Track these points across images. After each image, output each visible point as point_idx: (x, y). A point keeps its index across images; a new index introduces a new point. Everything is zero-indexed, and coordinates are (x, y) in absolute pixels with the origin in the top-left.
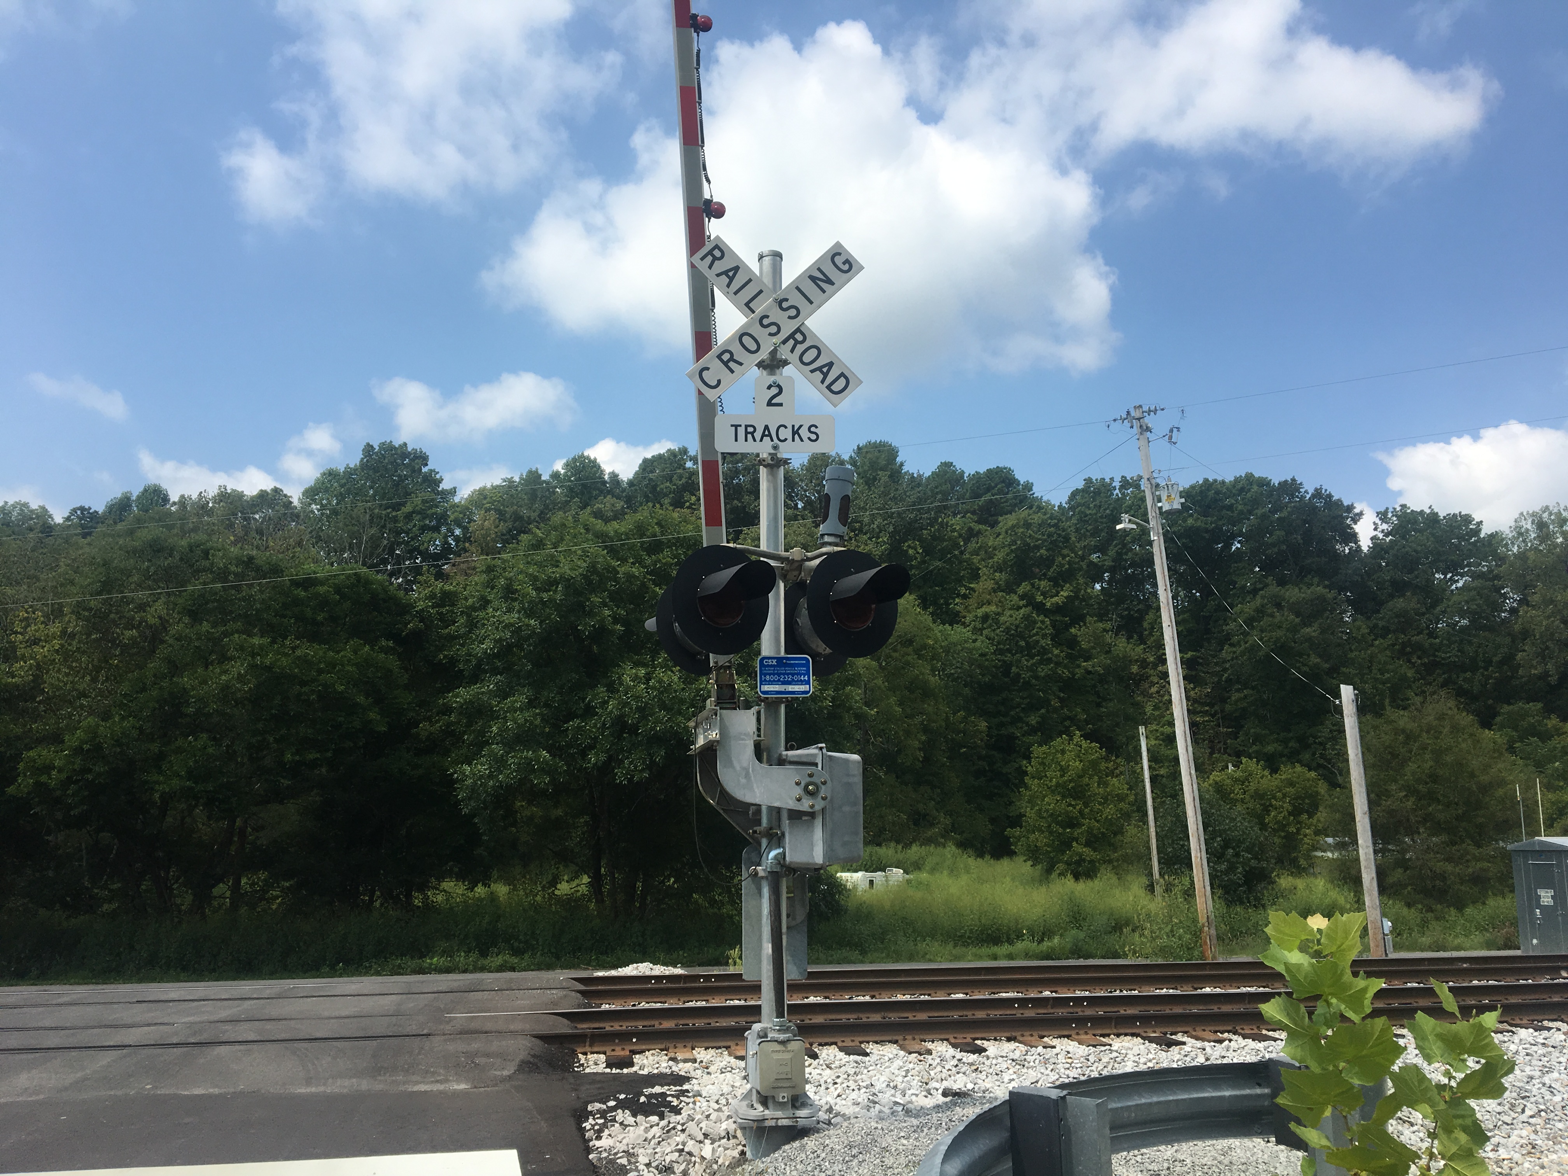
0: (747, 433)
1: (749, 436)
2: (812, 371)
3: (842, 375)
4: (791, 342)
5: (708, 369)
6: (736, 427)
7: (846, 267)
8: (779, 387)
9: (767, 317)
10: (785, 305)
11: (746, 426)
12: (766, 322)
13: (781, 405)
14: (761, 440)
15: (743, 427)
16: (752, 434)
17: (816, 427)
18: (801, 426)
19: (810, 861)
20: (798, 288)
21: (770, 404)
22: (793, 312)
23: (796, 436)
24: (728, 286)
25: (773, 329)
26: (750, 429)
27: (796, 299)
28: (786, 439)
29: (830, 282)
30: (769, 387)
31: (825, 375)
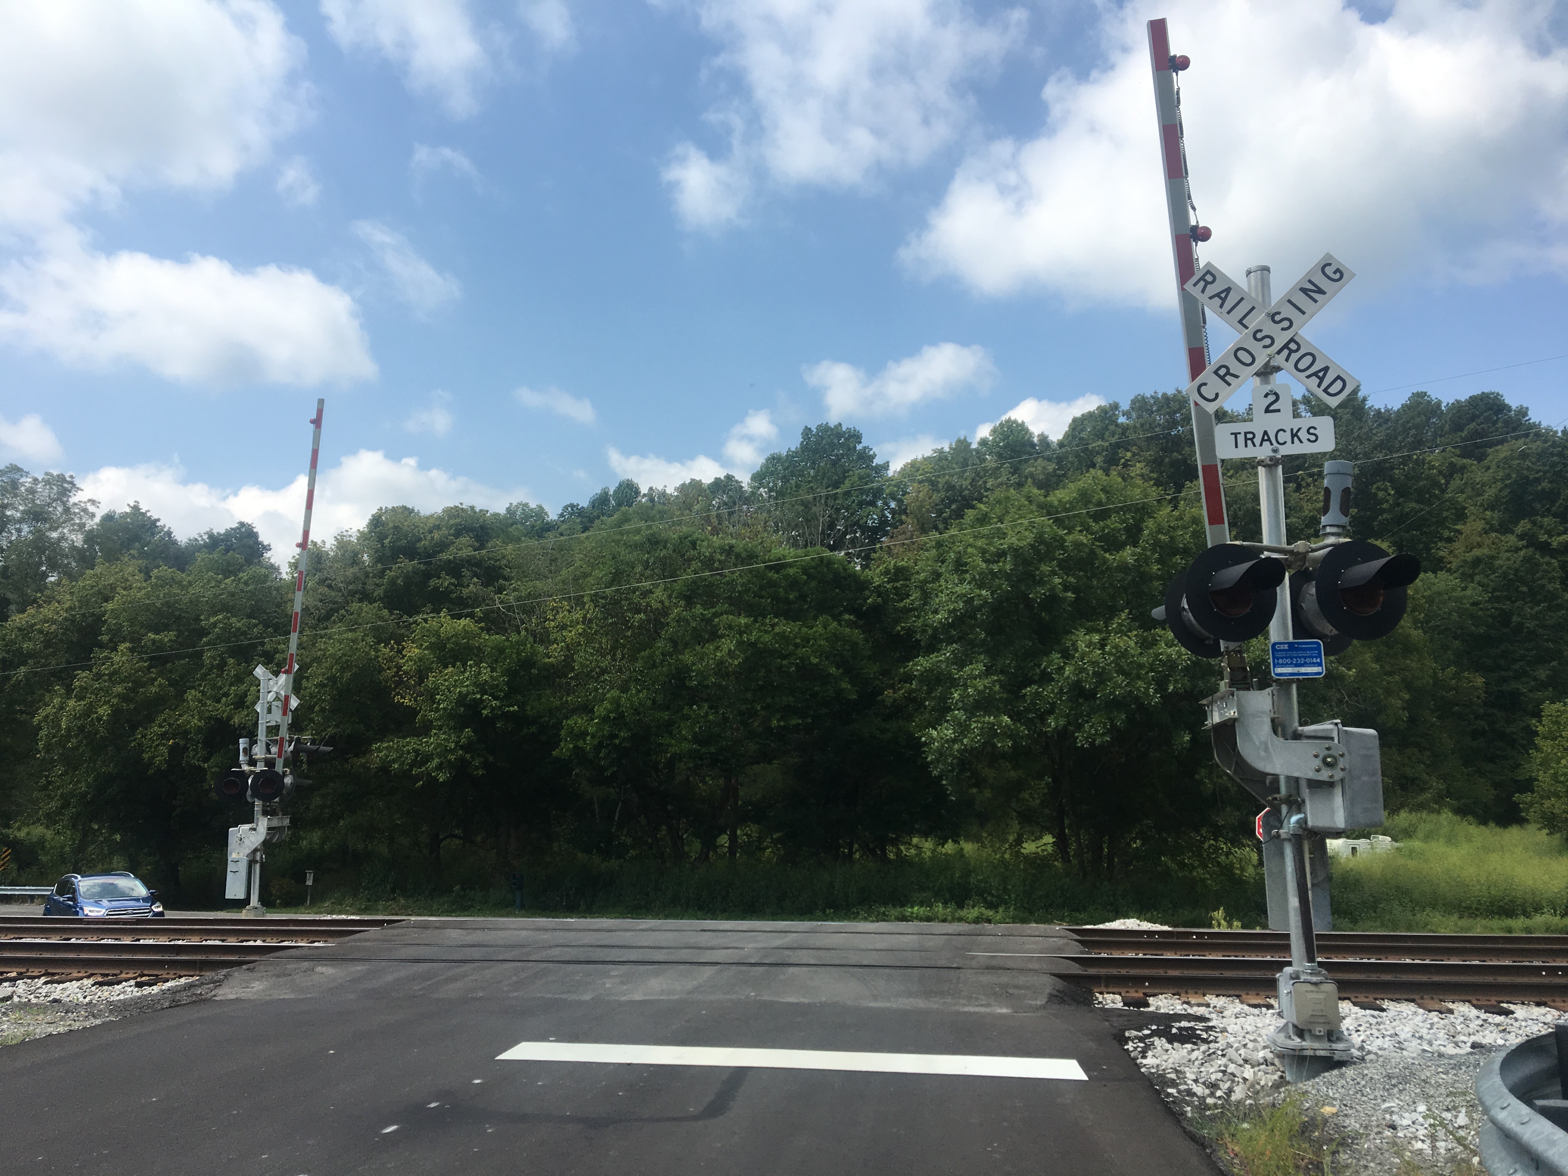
0: (1246, 439)
1: (1249, 442)
2: (1308, 377)
3: (1339, 377)
4: (1286, 352)
5: (1205, 384)
6: (1236, 435)
7: (1338, 276)
8: (1276, 394)
9: (1261, 331)
10: (1277, 318)
11: (1246, 433)
12: (1259, 336)
13: (1279, 411)
14: (1261, 445)
15: (1243, 434)
16: (1252, 439)
17: (1315, 428)
18: (1299, 429)
19: (1332, 825)
20: (1289, 301)
21: (1267, 411)
22: (1286, 324)
23: (1296, 438)
24: (1221, 306)
25: (1267, 341)
26: (1250, 436)
27: (1288, 311)
28: (1285, 443)
29: (1321, 291)
30: (1266, 396)
31: (1321, 380)
